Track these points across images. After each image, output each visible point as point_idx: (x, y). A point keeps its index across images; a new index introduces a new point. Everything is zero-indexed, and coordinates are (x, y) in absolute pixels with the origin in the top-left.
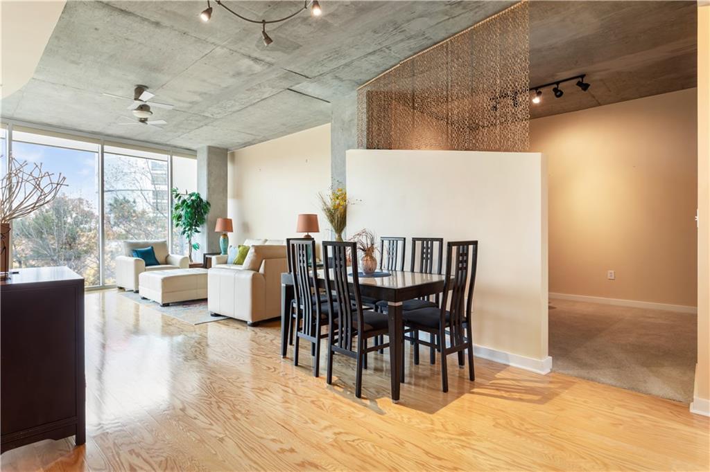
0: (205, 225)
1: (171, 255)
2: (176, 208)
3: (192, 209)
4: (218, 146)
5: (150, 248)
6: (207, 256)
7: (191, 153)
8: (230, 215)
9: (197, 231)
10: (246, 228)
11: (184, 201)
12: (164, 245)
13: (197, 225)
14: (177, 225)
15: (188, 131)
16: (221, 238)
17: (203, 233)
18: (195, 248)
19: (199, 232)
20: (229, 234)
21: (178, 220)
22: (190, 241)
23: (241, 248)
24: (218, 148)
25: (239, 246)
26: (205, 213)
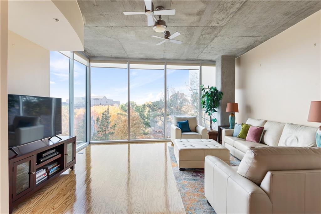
0: (220, 107)
1: (198, 125)
2: (203, 97)
3: (211, 97)
4: (228, 54)
5: (186, 121)
6: (221, 128)
7: (212, 63)
8: (237, 100)
9: (215, 111)
10: (249, 110)
11: (207, 92)
12: (195, 119)
13: (215, 107)
14: (203, 107)
15: (206, 46)
16: (230, 116)
17: (219, 112)
18: (214, 122)
19: (216, 111)
20: (236, 114)
21: (204, 104)
22: (211, 117)
23: (244, 126)
24: (229, 56)
25: (242, 124)
26: (220, 99)
